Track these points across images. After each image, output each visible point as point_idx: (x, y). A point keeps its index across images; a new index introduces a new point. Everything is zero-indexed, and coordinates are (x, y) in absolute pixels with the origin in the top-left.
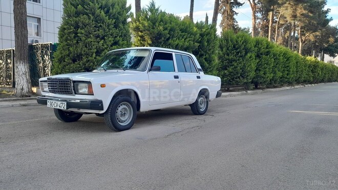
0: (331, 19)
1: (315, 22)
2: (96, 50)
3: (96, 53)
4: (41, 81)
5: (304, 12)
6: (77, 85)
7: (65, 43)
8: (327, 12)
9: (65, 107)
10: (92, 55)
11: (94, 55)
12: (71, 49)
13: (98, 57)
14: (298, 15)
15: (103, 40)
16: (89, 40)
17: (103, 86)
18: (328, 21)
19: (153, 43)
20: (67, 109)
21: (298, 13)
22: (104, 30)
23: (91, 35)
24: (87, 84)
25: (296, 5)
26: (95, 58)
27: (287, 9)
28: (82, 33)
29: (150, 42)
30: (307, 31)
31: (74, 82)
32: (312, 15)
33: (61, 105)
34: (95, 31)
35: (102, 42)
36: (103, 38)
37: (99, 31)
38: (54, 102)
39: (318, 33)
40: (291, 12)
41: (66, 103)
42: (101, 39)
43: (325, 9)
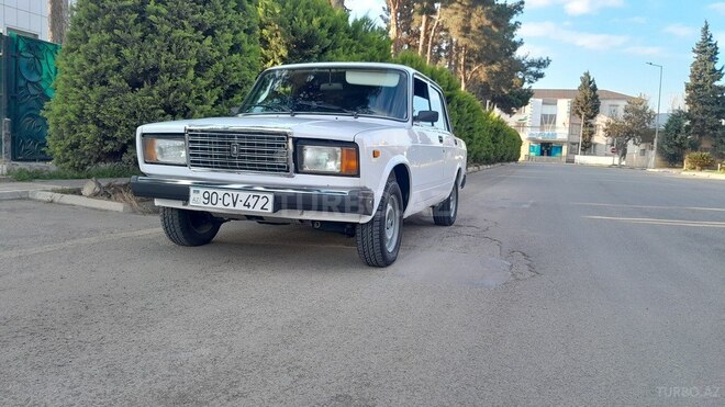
0: (521, 43)
1: (497, 45)
2: (194, 62)
3: (197, 67)
5: (487, 22)
6: (303, 150)
7: (107, 36)
8: (514, 27)
9: (270, 207)
10: (186, 73)
11: (192, 72)
12: (126, 52)
13: (199, 79)
14: (474, 27)
15: (210, 37)
16: (180, 33)
17: (376, 155)
18: (515, 46)
19: (289, 55)
20: (275, 211)
21: (474, 24)
22: (216, 12)
23: (186, 23)
24: (338, 149)
25: (473, 6)
26: (194, 81)
27: (456, 13)
28: (157, 13)
29: (284, 52)
30: (479, 60)
31: (297, 141)
32: (496, 30)
33: (252, 201)
34: (193, 13)
35: (208, 41)
36: (210, 32)
37: (203, 12)
38: (221, 193)
39: (495, 68)
40: (461, 20)
41: (271, 197)
42: (206, 34)
43: (512, 21)
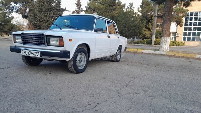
4: (13, 35)
6: (49, 39)
9: (39, 55)
17: (70, 40)
20: (41, 57)
24: (58, 39)
31: (47, 36)
33: (35, 54)
38: (28, 51)
41: (39, 52)
